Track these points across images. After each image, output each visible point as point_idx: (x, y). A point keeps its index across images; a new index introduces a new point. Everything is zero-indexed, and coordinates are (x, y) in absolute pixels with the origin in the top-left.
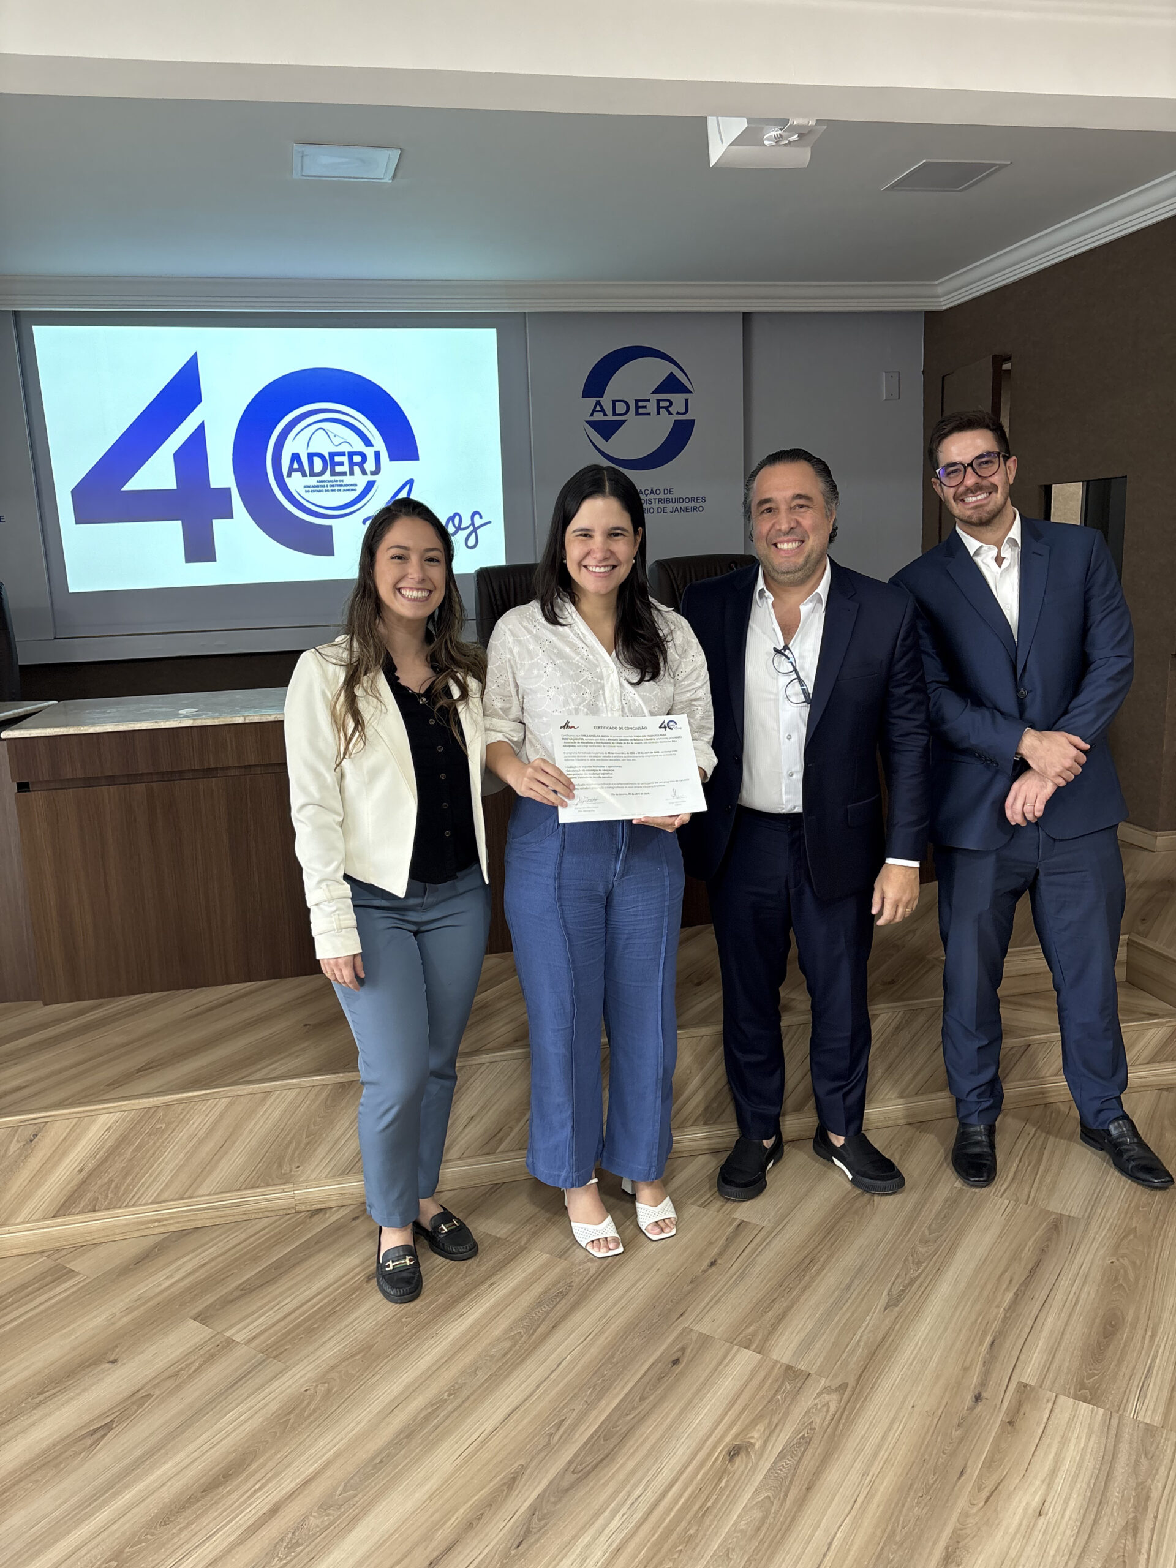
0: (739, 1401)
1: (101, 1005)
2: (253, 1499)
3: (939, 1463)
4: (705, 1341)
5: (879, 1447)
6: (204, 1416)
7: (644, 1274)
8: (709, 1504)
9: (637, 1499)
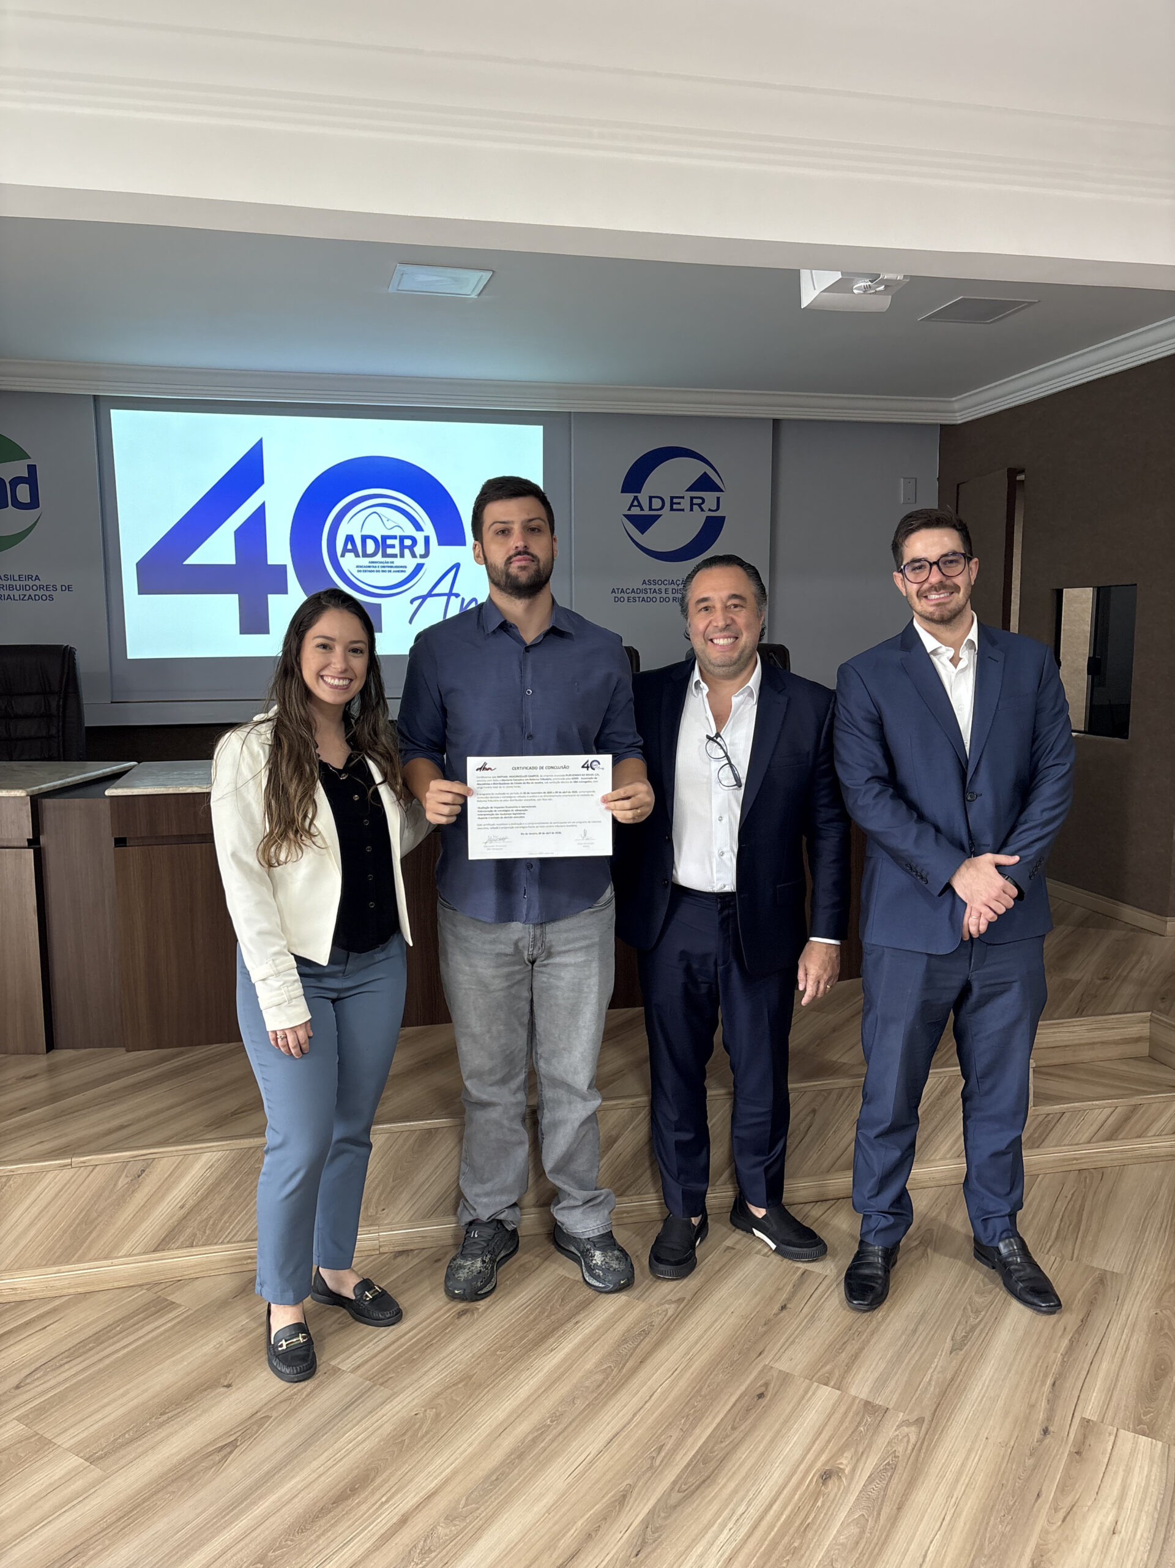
0: (825, 1432)
1: (181, 1054)
2: (381, 1511)
3: (1016, 1488)
4: (785, 1378)
5: (960, 1473)
6: (323, 1436)
7: (720, 1315)
8: (809, 1520)
9: (741, 1516)
